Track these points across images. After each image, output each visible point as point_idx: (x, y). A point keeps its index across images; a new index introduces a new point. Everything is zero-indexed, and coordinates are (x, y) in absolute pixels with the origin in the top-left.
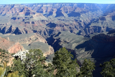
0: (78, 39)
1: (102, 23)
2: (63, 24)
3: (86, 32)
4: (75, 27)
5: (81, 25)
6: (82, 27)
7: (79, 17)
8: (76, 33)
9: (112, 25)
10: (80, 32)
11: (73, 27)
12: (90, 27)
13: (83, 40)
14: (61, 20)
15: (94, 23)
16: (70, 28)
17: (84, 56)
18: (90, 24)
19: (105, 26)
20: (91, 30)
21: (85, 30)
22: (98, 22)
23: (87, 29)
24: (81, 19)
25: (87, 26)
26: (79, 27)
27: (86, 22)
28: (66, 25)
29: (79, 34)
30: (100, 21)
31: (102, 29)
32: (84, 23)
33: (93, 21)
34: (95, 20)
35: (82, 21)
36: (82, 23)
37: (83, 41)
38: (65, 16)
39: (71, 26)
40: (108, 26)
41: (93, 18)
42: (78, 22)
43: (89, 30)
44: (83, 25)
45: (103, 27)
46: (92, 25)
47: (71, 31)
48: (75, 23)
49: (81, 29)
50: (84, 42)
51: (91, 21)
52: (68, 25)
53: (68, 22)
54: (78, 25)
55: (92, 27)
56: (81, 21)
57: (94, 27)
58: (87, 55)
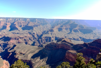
0: (33, 49)
1: (51, 34)
2: (18, 37)
3: (39, 43)
4: (30, 39)
5: (35, 37)
6: (35, 38)
7: (32, 30)
8: (31, 44)
9: (59, 35)
10: (34, 43)
11: (28, 39)
12: (42, 38)
13: (37, 49)
14: (15, 34)
15: (45, 35)
16: (25, 40)
17: (40, 64)
18: (42, 35)
19: (54, 36)
20: (44, 40)
21: (38, 41)
22: (48, 34)
23: (40, 39)
24: (34, 32)
25: (40, 37)
26: (33, 39)
27: (39, 34)
28: (20, 38)
29: (33, 45)
30: (49, 32)
31: (52, 38)
32: (37, 35)
33: (44, 32)
34: (46, 32)
35: (36, 33)
36: (35, 35)
37: (37, 51)
38: (19, 29)
39: (26, 39)
40: (56, 36)
41: (44, 30)
42: (32, 35)
43: (41, 40)
44: (36, 37)
45: (53, 37)
46: (44, 36)
47: (26, 43)
48: (29, 35)
49: (35, 40)
50: (39, 51)
51: (43, 33)
52: (22, 38)
53: (22, 35)
54: (32, 37)
55: (44, 37)
56: (34, 34)
57: (45, 37)
58: (43, 63)
